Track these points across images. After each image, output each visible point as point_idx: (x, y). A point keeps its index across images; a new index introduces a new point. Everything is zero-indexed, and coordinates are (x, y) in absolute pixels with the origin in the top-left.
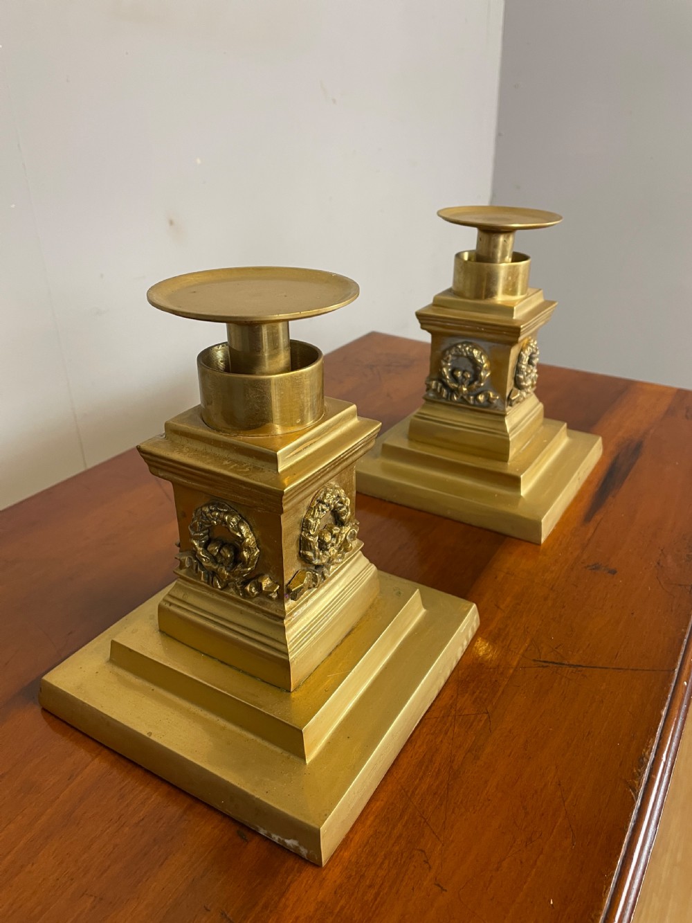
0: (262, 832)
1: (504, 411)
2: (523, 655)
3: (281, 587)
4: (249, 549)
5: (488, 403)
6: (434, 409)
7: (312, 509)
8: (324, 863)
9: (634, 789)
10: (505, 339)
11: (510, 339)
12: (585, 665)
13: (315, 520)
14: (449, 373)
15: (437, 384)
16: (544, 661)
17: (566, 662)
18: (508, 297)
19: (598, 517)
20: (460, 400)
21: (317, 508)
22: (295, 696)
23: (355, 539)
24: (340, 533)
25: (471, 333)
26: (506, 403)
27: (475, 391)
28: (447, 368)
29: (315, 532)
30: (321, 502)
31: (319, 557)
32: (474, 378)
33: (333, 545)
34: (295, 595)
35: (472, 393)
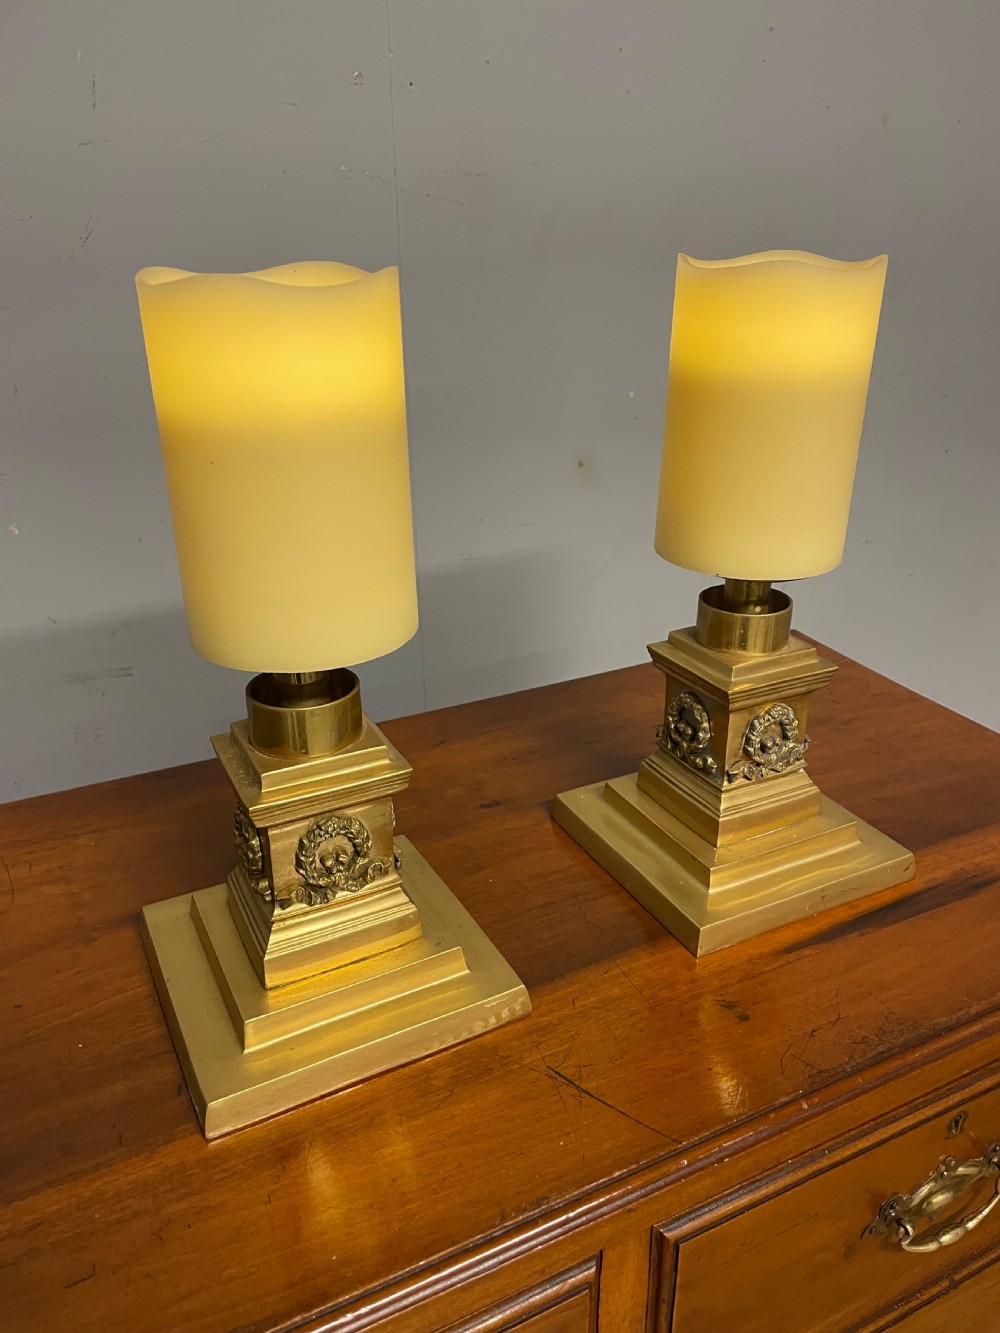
0: (191, 1093)
1: (721, 785)
2: (543, 1058)
3: (273, 892)
4: (254, 851)
5: (706, 770)
6: (664, 759)
7: (310, 832)
8: (210, 1135)
9: (503, 1219)
10: (719, 703)
11: (723, 703)
12: (594, 1094)
13: (310, 842)
14: (673, 721)
15: (664, 731)
16: (557, 1073)
17: (577, 1083)
18: (740, 652)
19: (806, 952)
20: (683, 758)
21: (313, 831)
22: (271, 994)
23: (386, 873)
24: (353, 861)
25: (691, 684)
26: (726, 778)
27: (695, 752)
28: (672, 716)
29: (308, 854)
30: (319, 827)
31: (313, 877)
32: (694, 737)
33: (340, 871)
34: (284, 904)
35: (692, 753)
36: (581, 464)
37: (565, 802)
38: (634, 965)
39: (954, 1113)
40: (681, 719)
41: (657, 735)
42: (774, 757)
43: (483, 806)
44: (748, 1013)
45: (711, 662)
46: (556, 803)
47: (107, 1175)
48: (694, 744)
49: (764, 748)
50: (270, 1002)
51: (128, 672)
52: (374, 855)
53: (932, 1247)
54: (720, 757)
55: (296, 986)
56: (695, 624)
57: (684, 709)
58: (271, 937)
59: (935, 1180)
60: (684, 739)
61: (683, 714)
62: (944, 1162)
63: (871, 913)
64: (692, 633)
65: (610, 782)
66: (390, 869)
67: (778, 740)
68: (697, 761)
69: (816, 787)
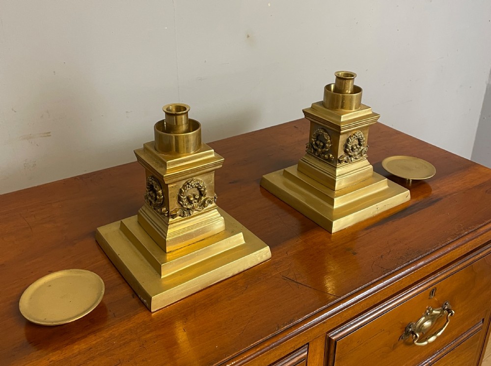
0: (139, 296)
1: (336, 165)
2: (280, 273)
3: (169, 212)
4: (160, 196)
5: (329, 160)
6: (309, 158)
7: (184, 186)
8: (152, 311)
9: (279, 328)
10: (336, 130)
11: (338, 131)
12: (303, 284)
13: (185, 190)
14: (314, 141)
15: (310, 145)
16: (287, 278)
17: (296, 281)
18: (343, 110)
19: (373, 229)
20: (319, 156)
21: (186, 186)
22: (168, 254)
23: (212, 203)
24: (200, 198)
25: (323, 124)
26: (338, 162)
27: (324, 153)
28: (314, 138)
29: (184, 195)
30: (188, 184)
31: (186, 205)
32: (324, 146)
33: (195, 202)
34: (173, 216)
35: (323, 153)
36: (248, 36)
37: (266, 178)
38: (308, 238)
39: (431, 288)
40: (317, 140)
41: (307, 148)
42: (356, 153)
43: (230, 183)
44: (355, 252)
45: (332, 115)
46: (263, 179)
47: (113, 328)
48: (324, 149)
49: (353, 149)
50: (167, 258)
51: (49, 134)
52: (209, 196)
53: (426, 343)
54: (335, 153)
55: (178, 251)
56: (323, 100)
57: (319, 135)
58: (168, 231)
59: (425, 316)
60: (319, 148)
61: (318, 137)
62: (428, 309)
63: (395, 214)
64: (322, 104)
65: (286, 169)
66: (213, 202)
67: (358, 146)
68: (326, 156)
69: (371, 166)
